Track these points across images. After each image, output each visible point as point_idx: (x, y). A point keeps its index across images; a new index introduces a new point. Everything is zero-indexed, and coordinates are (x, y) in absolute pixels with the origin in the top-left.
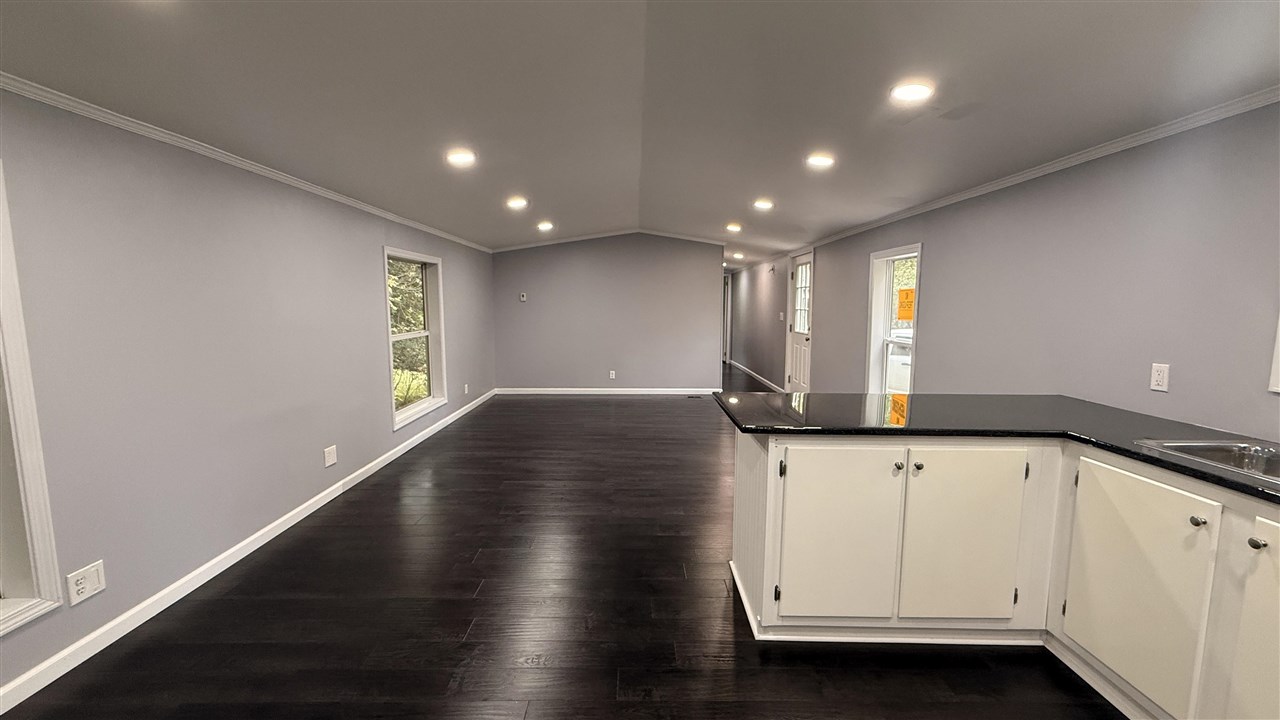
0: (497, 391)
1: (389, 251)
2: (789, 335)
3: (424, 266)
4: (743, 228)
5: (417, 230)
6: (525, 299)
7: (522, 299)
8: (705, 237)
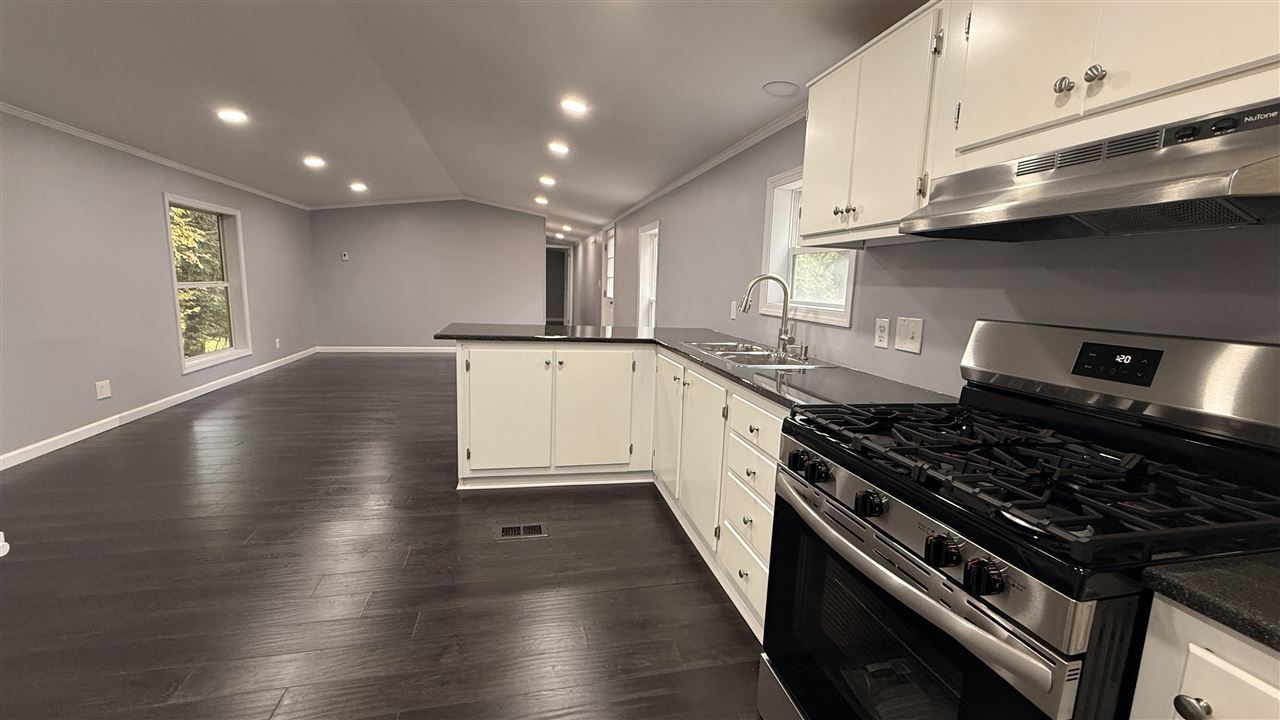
0: (318, 349)
1: (169, 198)
2: (603, 299)
3: (220, 216)
4: (550, 202)
5: (201, 178)
6: (347, 258)
7: (344, 258)
8: (519, 207)
